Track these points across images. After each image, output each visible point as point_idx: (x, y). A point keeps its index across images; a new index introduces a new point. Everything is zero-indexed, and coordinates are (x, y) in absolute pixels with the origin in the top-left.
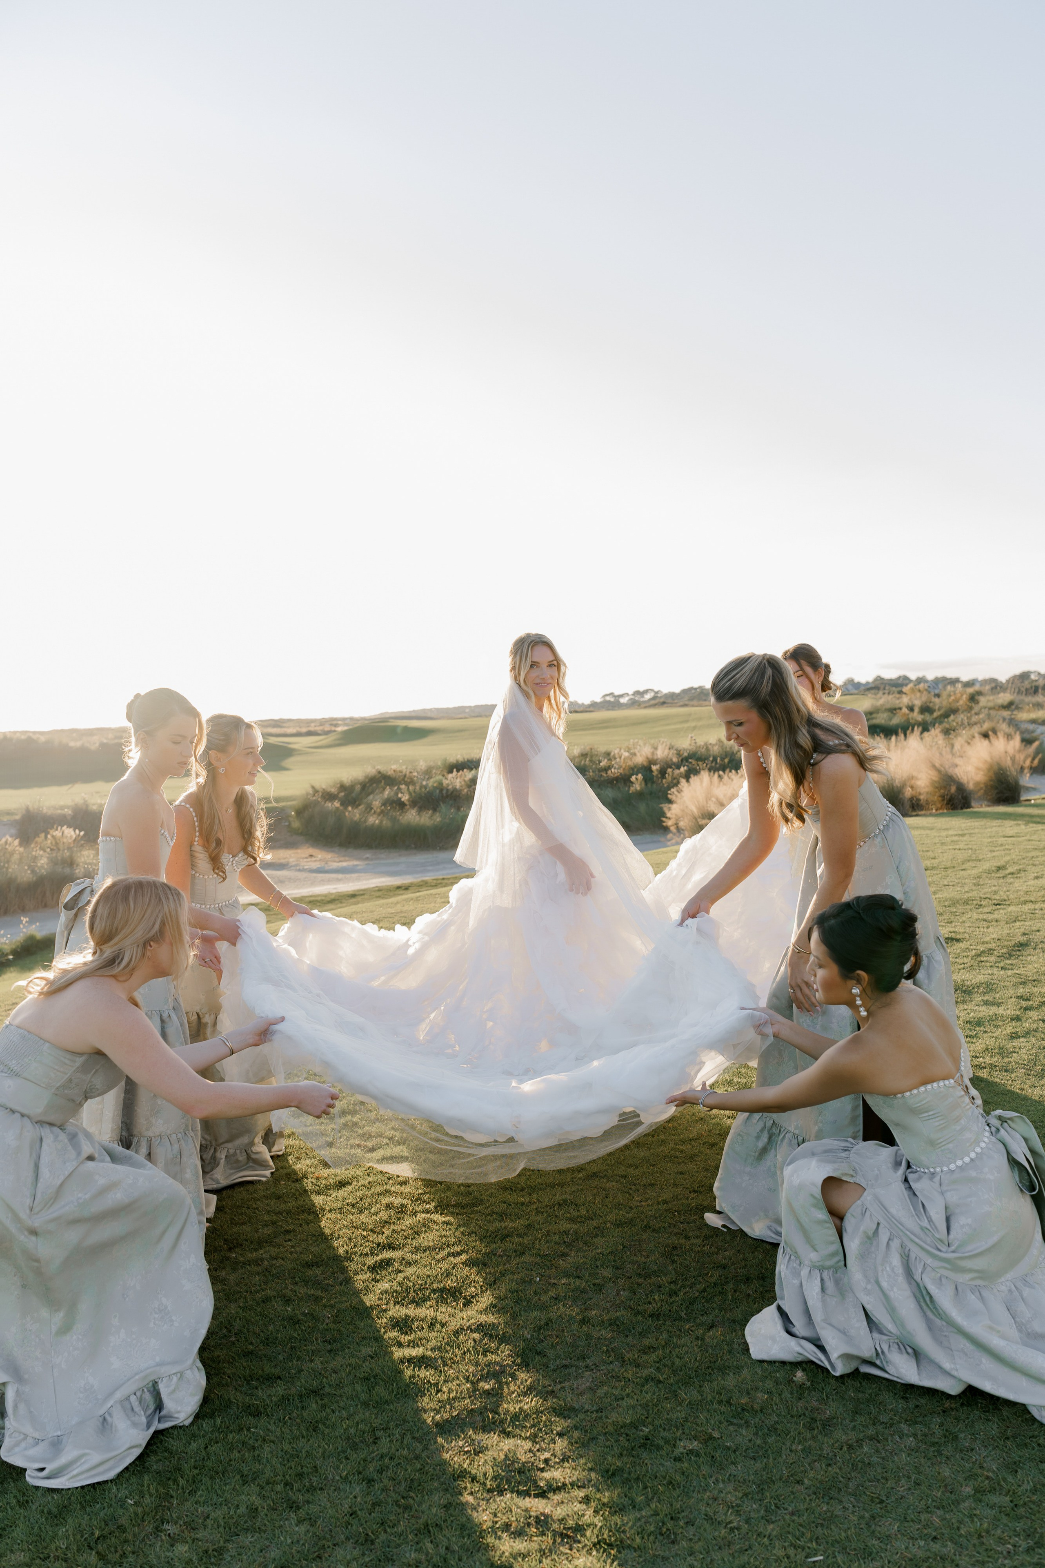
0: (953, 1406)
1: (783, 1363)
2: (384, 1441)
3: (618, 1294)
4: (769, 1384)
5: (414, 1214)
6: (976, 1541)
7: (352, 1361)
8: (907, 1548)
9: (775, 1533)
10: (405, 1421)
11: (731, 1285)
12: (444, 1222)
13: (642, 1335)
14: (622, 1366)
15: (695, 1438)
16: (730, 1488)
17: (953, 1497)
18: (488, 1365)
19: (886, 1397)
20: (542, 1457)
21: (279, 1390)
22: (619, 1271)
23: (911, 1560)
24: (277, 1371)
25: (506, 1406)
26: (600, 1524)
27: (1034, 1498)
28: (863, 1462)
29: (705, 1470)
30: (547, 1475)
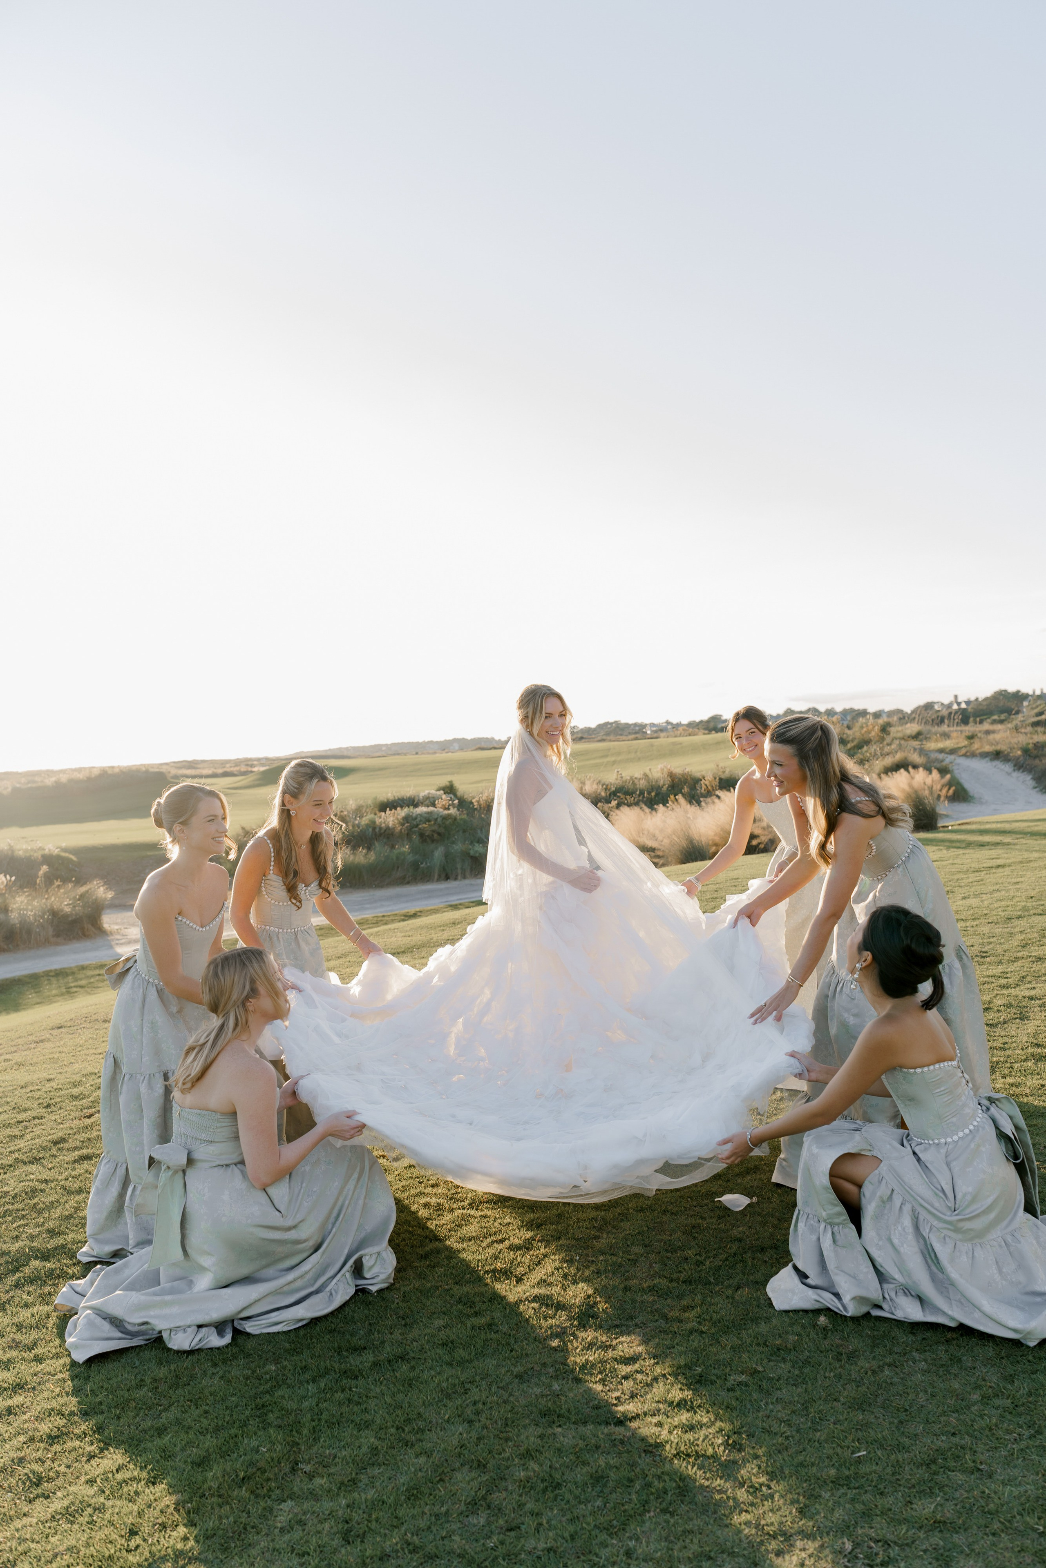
0: (954, 1336)
1: (806, 1311)
2: (474, 1390)
3: (651, 1266)
4: (797, 1329)
5: (452, 1210)
6: (989, 1433)
7: (427, 1330)
8: (932, 1442)
9: (822, 1438)
10: (487, 1375)
11: (749, 1254)
12: (481, 1216)
13: (680, 1297)
14: (667, 1323)
15: (742, 1373)
16: (779, 1407)
17: (964, 1403)
18: (551, 1327)
19: (897, 1332)
20: (614, 1396)
21: (369, 1357)
22: (649, 1248)
23: (937, 1450)
24: (362, 1343)
25: (573, 1359)
26: (676, 1441)
27: (1030, 1399)
28: (886, 1383)
29: (755, 1395)
30: (620, 1408)
